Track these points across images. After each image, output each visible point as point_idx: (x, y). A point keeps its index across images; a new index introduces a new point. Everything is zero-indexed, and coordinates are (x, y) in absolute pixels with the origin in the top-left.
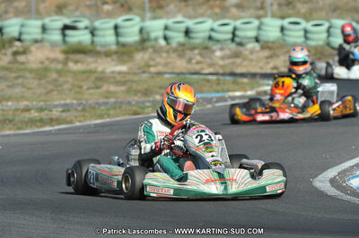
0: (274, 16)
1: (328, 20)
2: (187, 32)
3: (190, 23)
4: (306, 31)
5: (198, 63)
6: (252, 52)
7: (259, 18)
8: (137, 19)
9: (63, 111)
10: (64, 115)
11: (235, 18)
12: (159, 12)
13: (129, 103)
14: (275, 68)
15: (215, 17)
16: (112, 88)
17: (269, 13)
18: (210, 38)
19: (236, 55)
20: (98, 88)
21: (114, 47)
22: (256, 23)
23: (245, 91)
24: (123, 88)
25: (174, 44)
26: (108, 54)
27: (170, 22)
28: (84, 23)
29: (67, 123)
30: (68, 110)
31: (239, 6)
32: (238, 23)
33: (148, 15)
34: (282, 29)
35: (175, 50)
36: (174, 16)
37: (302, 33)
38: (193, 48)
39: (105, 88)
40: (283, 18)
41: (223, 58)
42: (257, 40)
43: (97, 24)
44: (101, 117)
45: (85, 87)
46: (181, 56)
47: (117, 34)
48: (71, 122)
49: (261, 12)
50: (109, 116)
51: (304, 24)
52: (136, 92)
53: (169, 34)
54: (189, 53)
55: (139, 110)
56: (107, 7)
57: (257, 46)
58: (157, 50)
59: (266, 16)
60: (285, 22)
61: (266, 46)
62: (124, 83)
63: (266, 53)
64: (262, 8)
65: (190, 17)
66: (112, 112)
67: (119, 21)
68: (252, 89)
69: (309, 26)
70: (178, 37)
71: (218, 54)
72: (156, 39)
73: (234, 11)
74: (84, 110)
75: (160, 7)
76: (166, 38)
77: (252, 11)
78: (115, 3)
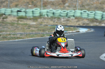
0: (79, 9)
1: (95, 11)
2: (53, 13)
3: (54, 11)
4: (88, 14)
5: (56, 22)
6: (72, 19)
7: (74, 10)
8: (39, 9)
9: (21, 35)
10: (21, 36)
11: (68, 10)
12: (45, 7)
13: (39, 33)
14: (79, 24)
15: (62, 9)
16: (33, 29)
17: (77, 9)
18: (60, 15)
19: (68, 20)
20: (29, 29)
21: (32, 17)
22: (73, 11)
23: (73, 31)
24: (37, 29)
25: (49, 17)
26: (30, 19)
27: (48, 10)
28: (23, 10)
29: (22, 39)
30: (22, 35)
31: (68, 6)
32: (68, 11)
33: (42, 8)
34: (81, 13)
35: (50, 19)
36: (49, 9)
37: (87, 15)
38: (55, 18)
39: (31, 29)
40: (81, 10)
41: (64, 21)
42: (74, 16)
43: (27, 10)
44: (32, 37)
45: (25, 28)
46: (52, 20)
47: (33, 14)
48: (23, 38)
49: (75, 8)
50: (34, 37)
51: (88, 12)
52: (40, 30)
53: (48, 14)
54: (54, 19)
55: (43, 35)
56: (30, 6)
57: (74, 18)
58: (45, 18)
59: (76, 9)
60: (82, 11)
61: (76, 18)
62: (37, 28)
63: (76, 20)
64: (75, 7)
65: (54, 9)
66: (35, 36)
67: (34, 9)
68: (74, 30)
69: (89, 12)
70: (51, 15)
71: (62, 20)
72: (44, 15)
73: (67, 8)
74: (26, 35)
75: (46, 6)
76: (47, 15)
77: (72, 8)
78: (32, 4)
